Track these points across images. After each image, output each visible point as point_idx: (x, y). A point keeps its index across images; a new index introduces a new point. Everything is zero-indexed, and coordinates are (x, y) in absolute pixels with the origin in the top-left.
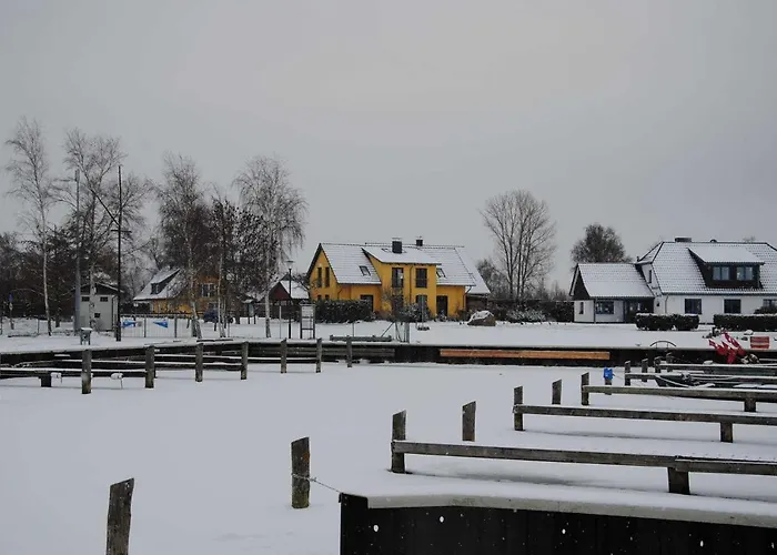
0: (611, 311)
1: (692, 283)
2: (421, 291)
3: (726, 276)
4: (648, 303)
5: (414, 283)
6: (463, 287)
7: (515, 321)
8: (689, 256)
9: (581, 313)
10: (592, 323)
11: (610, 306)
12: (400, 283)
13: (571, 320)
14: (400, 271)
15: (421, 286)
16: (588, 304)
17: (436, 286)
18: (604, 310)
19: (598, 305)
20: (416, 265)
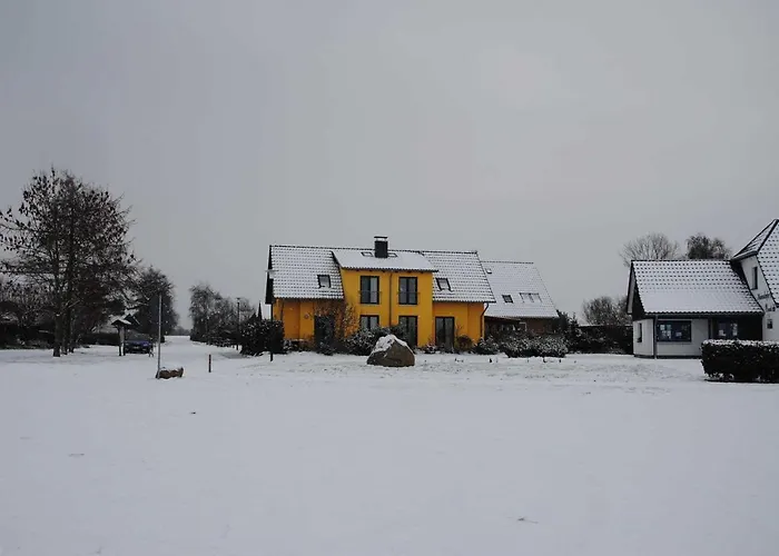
0: (686, 338)
2: (408, 310)
5: (395, 298)
7: (516, 355)
9: (640, 340)
10: (653, 357)
11: (684, 328)
12: (374, 299)
13: (629, 350)
14: (374, 281)
15: (408, 303)
16: (647, 326)
17: (434, 302)
18: (673, 335)
19: (662, 327)
20: (397, 271)
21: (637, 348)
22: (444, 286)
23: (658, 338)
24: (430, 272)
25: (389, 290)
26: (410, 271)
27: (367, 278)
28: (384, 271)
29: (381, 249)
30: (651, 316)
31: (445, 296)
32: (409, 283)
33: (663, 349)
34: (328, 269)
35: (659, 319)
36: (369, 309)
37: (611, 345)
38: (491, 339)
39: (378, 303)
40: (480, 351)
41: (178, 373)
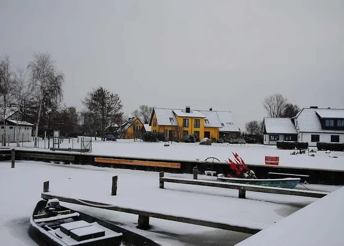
0: (278, 140)
1: (315, 127)
2: (197, 129)
3: (332, 125)
4: (295, 137)
5: (193, 125)
6: (218, 128)
8: (315, 115)
9: (265, 140)
10: (268, 145)
11: (278, 137)
12: (187, 126)
13: (263, 143)
14: (187, 120)
15: (197, 127)
16: (267, 136)
17: (204, 127)
18: (274, 139)
19: (271, 137)
20: (194, 117)
21: (265, 142)
22: (207, 122)
23: (270, 140)
24: (204, 118)
25: (191, 123)
26: (197, 118)
27: (185, 119)
28: (190, 117)
29: (188, 110)
30: (268, 134)
31: (207, 125)
32: (197, 121)
33: (271, 143)
34: (172, 116)
35: (270, 135)
36: (186, 129)
38: (221, 139)
40: (218, 142)
41: (169, 145)
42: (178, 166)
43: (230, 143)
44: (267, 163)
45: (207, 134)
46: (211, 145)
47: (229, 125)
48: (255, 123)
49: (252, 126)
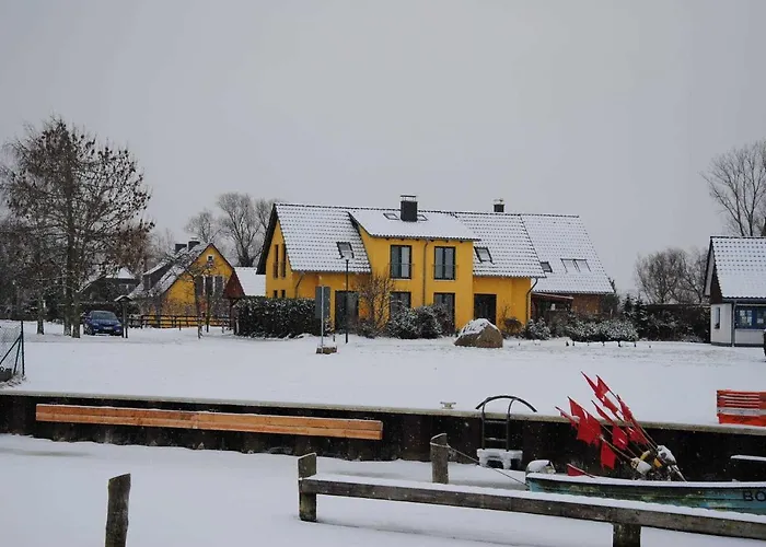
2: (444, 286)
5: (430, 271)
6: (526, 280)
9: (718, 326)
10: (730, 345)
11: (765, 314)
12: (405, 272)
13: (706, 339)
14: (405, 252)
15: (444, 278)
16: (726, 310)
17: (475, 276)
18: (754, 321)
19: (742, 313)
20: (432, 240)
21: (715, 335)
22: (484, 256)
23: (737, 324)
24: (471, 240)
25: (423, 260)
26: (446, 240)
27: (398, 246)
28: (417, 239)
29: (409, 211)
30: (730, 301)
31: (486, 269)
32: (446, 254)
33: (741, 336)
34: (347, 234)
35: (738, 305)
36: (401, 285)
37: (685, 331)
38: (541, 321)
39: (410, 277)
40: (528, 335)
41: (334, 351)
42: (371, 431)
43: (576, 338)
44: (723, 418)
45: (485, 305)
46: (500, 345)
47: (571, 269)
48: (674, 258)
49: (663, 270)
